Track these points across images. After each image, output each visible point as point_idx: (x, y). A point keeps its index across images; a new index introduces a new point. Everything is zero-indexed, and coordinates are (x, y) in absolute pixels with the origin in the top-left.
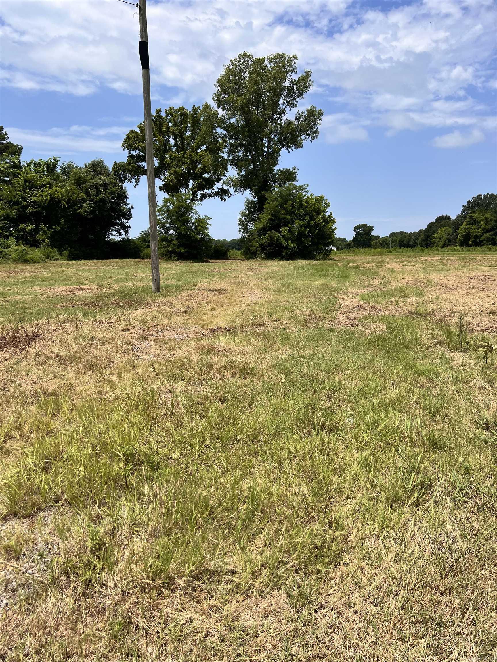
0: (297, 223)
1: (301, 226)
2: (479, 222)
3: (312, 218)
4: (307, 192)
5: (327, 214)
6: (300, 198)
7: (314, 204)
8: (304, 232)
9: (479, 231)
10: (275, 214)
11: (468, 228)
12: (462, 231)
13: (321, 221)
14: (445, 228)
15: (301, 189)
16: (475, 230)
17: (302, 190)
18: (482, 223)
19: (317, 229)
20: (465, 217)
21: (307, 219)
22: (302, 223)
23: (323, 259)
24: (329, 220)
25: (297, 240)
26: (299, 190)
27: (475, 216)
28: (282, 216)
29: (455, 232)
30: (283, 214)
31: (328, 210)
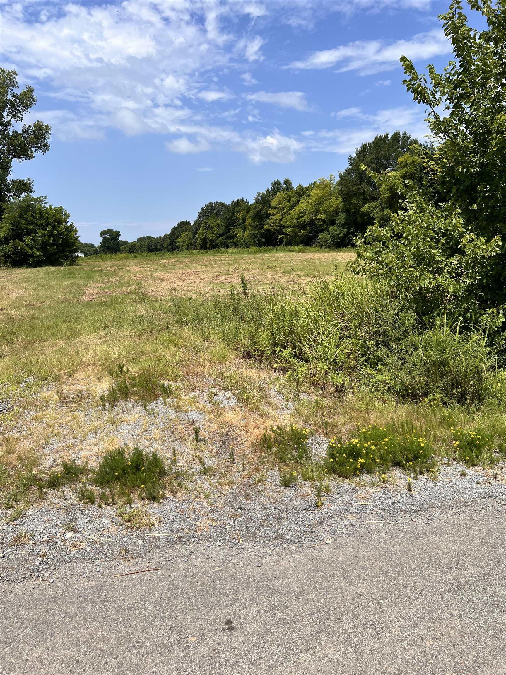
0: (40, 232)
1: (45, 235)
2: (212, 228)
3: (54, 228)
4: (46, 203)
5: (69, 224)
6: (39, 210)
7: (55, 215)
8: (48, 241)
9: (214, 235)
10: (16, 225)
11: (204, 233)
12: (200, 236)
13: (64, 230)
14: (187, 233)
15: (39, 200)
16: (210, 235)
17: (41, 201)
18: (215, 228)
19: (60, 238)
20: (201, 222)
21: (49, 228)
22: (45, 232)
23: (71, 265)
24: (71, 230)
25: (42, 248)
26: (38, 201)
27: (209, 222)
28: (23, 226)
29: (195, 236)
30: (24, 224)
31: (68, 220)
